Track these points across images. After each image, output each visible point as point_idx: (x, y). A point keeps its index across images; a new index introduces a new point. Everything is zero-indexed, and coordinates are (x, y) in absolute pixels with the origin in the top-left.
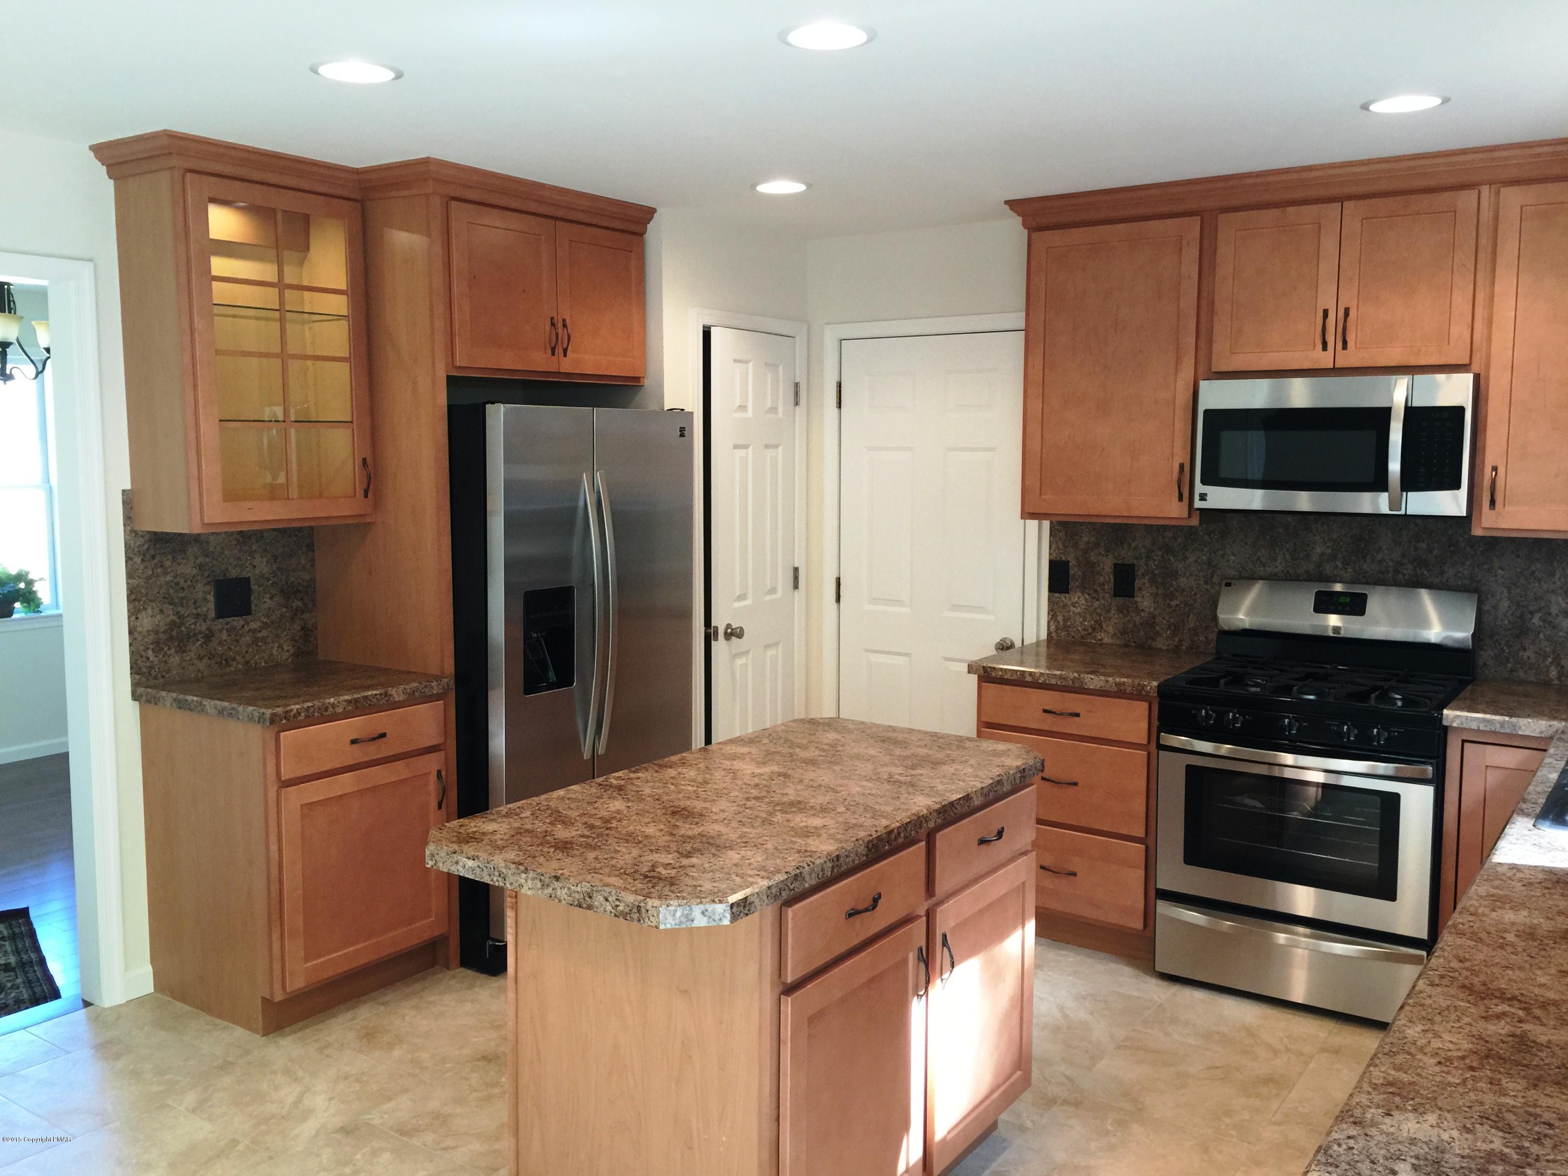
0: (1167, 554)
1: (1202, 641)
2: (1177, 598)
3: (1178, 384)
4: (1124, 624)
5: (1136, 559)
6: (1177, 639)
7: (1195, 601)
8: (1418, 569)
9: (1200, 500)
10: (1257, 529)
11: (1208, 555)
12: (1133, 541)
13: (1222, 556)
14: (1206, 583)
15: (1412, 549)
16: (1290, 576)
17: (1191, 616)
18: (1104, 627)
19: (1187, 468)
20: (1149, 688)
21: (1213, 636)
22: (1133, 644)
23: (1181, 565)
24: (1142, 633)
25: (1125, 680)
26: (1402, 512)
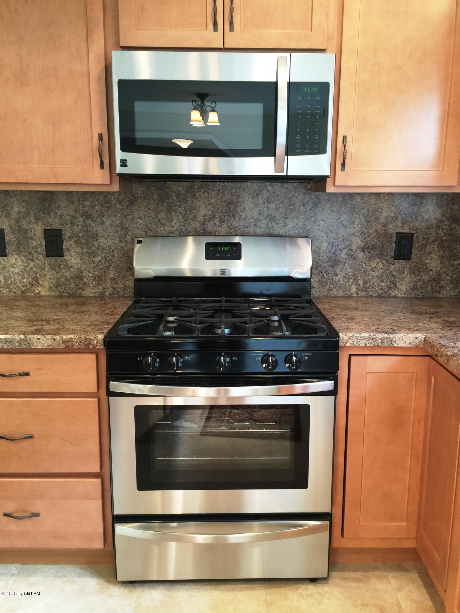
0: (88, 220)
1: (121, 288)
2: (99, 255)
3: (90, 57)
4: (57, 278)
5: (63, 225)
6: (101, 288)
7: (113, 256)
8: (270, 223)
9: (121, 166)
10: (157, 197)
11: (121, 219)
12: (58, 210)
13: (132, 220)
14: (121, 241)
15: (266, 209)
16: (183, 232)
17: (111, 269)
18: (40, 282)
19: (105, 138)
20: (95, 341)
21: (131, 283)
22: (66, 294)
23: (100, 229)
24: (73, 285)
25: (72, 336)
26: (284, 174)
